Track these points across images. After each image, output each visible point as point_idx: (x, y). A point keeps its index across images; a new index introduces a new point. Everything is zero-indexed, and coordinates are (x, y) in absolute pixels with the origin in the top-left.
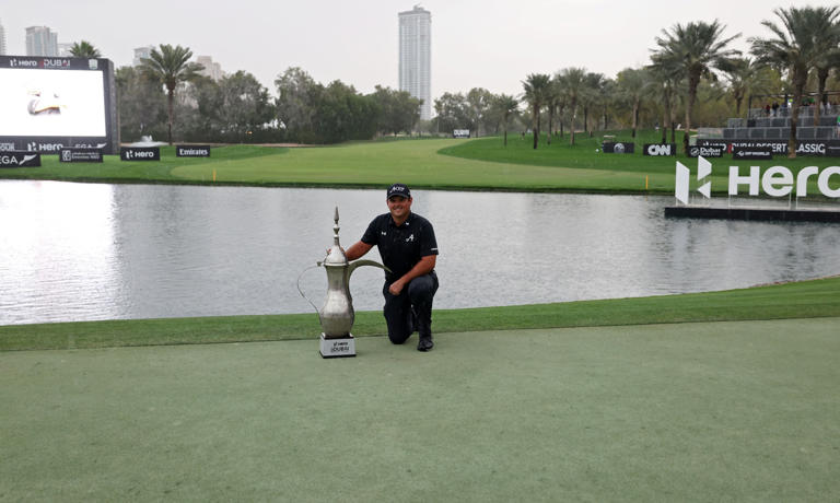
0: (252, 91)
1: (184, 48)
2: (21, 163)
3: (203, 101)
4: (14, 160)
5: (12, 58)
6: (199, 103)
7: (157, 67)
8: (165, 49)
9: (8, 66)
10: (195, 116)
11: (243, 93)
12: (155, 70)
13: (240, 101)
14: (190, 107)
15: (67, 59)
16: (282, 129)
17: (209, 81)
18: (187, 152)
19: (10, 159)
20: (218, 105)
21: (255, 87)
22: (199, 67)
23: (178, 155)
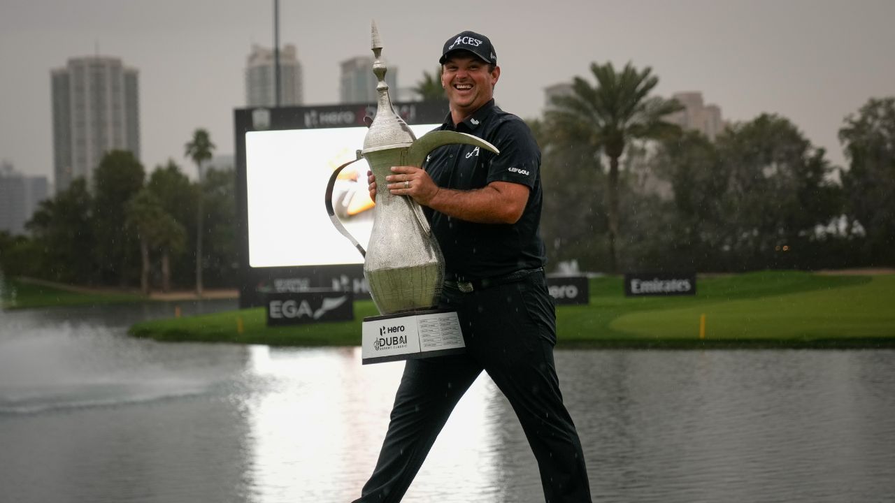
0: (789, 157)
1: (640, 71)
2: (319, 313)
3: (683, 184)
4: (305, 308)
5: (309, 109)
6: (677, 189)
7: (587, 112)
8: (603, 73)
9: (301, 126)
10: (667, 217)
11: (768, 162)
12: (583, 117)
13: (764, 180)
14: (656, 197)
15: (409, 104)
16: (857, 237)
17: (696, 139)
18: (648, 286)
19: (298, 307)
20: (716, 189)
21: (794, 148)
22: (673, 106)
23: (628, 292)
